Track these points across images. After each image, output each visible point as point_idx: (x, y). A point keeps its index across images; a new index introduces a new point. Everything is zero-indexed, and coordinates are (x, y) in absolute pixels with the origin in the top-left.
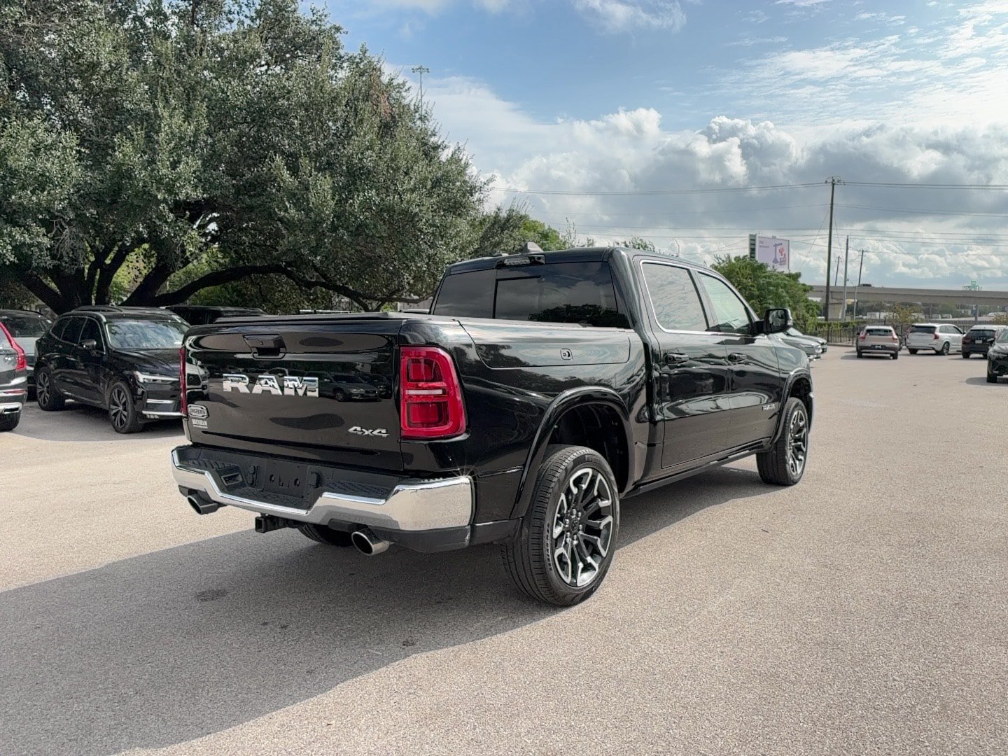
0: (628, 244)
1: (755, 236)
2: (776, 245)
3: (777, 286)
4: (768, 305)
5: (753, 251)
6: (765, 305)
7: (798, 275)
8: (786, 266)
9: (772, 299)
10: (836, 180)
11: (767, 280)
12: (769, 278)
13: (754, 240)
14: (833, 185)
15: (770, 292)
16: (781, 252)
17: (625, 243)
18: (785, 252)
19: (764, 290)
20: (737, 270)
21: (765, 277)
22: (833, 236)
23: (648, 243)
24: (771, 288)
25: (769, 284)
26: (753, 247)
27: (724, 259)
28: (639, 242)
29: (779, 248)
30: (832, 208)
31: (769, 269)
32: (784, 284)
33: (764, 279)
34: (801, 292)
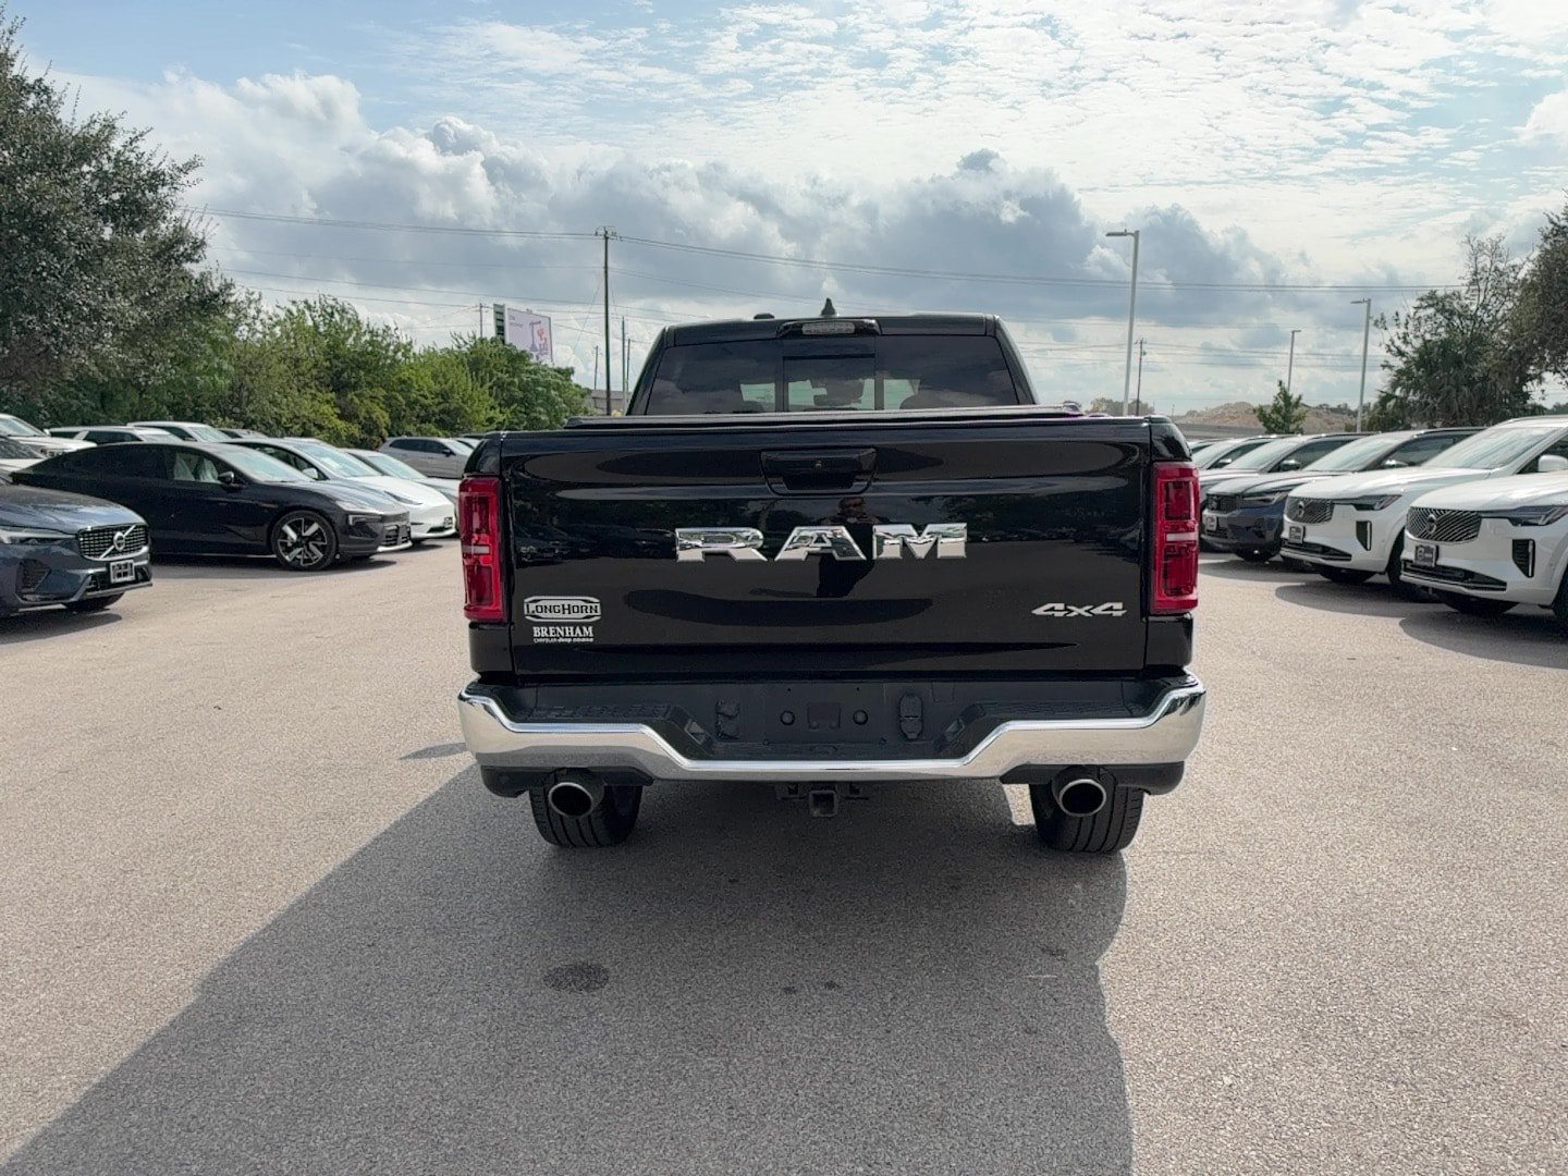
0: (312, 304)
1: (502, 307)
2: (532, 324)
3: (548, 386)
4: (537, 415)
5: (500, 330)
6: (534, 414)
7: (568, 372)
8: (549, 356)
9: (541, 405)
10: (610, 233)
11: (533, 376)
12: (535, 374)
13: (502, 314)
14: (606, 238)
15: (538, 395)
16: (540, 334)
17: (306, 302)
18: (546, 335)
19: (529, 391)
20: (488, 358)
21: (530, 372)
22: (610, 316)
23: (347, 306)
24: (540, 389)
25: (536, 382)
26: (500, 323)
27: (467, 339)
28: (333, 303)
29: (537, 327)
30: (606, 272)
31: (533, 360)
32: (558, 384)
33: (528, 375)
34: (578, 398)
